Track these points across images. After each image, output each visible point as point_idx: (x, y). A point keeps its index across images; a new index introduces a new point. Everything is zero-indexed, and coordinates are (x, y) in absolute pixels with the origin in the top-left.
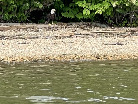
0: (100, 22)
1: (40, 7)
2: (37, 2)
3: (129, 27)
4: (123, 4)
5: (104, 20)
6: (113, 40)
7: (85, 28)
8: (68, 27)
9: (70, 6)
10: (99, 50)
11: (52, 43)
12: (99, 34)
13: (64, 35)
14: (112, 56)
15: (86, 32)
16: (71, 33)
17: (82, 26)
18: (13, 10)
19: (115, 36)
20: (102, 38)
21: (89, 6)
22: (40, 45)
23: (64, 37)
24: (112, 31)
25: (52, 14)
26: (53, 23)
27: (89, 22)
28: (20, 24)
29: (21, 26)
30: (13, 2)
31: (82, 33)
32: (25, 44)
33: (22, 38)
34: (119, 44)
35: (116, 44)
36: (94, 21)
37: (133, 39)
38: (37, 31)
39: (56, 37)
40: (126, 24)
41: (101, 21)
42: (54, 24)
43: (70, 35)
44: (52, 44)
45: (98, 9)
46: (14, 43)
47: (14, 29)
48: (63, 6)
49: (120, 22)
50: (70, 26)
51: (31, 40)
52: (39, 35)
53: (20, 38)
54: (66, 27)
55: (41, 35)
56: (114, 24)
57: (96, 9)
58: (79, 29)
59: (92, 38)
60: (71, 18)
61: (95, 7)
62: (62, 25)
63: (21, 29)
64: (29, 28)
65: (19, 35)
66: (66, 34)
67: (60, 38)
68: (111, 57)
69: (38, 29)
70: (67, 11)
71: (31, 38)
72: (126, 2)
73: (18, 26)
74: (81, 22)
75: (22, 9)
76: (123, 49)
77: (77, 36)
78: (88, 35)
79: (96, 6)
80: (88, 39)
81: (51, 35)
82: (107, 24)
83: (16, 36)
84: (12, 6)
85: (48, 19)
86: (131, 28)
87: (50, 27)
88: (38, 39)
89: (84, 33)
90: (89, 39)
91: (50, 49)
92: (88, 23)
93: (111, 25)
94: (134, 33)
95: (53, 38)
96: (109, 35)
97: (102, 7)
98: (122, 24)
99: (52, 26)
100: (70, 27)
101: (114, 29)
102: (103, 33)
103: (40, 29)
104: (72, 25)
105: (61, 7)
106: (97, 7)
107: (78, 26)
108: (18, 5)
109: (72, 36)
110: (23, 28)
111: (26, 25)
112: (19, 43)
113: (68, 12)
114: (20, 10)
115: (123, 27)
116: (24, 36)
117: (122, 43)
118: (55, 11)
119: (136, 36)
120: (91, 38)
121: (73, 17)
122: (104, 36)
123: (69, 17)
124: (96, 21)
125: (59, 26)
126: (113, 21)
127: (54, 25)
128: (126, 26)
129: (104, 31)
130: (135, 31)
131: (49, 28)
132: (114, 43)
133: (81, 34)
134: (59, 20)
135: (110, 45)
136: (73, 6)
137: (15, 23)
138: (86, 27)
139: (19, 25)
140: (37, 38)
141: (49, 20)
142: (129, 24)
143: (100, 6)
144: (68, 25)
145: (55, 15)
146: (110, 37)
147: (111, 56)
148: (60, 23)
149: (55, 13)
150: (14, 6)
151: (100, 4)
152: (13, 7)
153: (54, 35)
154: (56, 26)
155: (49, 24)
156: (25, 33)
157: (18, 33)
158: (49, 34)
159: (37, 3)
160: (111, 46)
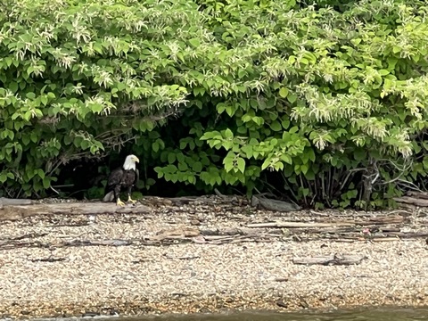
0: (272, 195)
1: (94, 150)
2: (83, 136)
3: (361, 209)
4: (345, 141)
5: (286, 188)
6: (320, 250)
7: (229, 214)
8: (177, 211)
9: (183, 145)
10: (281, 281)
11: (133, 259)
12: (275, 233)
13: (168, 235)
14: (324, 300)
15: (233, 227)
16: (188, 229)
17: (218, 208)
18: (10, 160)
19: (324, 238)
20: (286, 245)
21: (240, 146)
22: (97, 267)
23: (167, 242)
24: (313, 224)
25: (128, 171)
26: (130, 199)
27: (238, 194)
28: (29, 201)
29: (34, 208)
30: (12, 133)
31: (221, 227)
32: (51, 264)
33: (40, 245)
34: (337, 262)
35: (329, 262)
36: (254, 193)
37: (378, 246)
38: (85, 223)
39: (145, 242)
40: (353, 201)
41: (274, 192)
42: (134, 202)
43: (186, 236)
44: (136, 262)
45: (270, 155)
46: (18, 259)
47: (13, 218)
48: (160, 146)
49: (333, 196)
50: (181, 208)
51: (68, 250)
52: (92, 236)
53: (36, 244)
54: (170, 210)
55: (97, 235)
56: (316, 200)
57: (263, 154)
58: (210, 216)
59: (254, 244)
60: (186, 184)
61: (260, 149)
62: (156, 205)
63: (34, 216)
64: (58, 213)
65: (30, 236)
66: (174, 233)
67: (156, 244)
68: (321, 303)
69: (85, 218)
70: (172, 161)
71: (68, 245)
72: (356, 134)
73: (25, 207)
74: (215, 194)
75: (39, 156)
76: (354, 279)
77: (207, 237)
78: (242, 234)
79: (264, 146)
80: (241, 248)
81: (129, 235)
82: (295, 200)
83: (22, 238)
84: (9, 145)
85: (114, 186)
86: (370, 213)
87: (122, 211)
88: (89, 248)
89: (228, 229)
90: (245, 248)
91: (129, 277)
92: (235, 198)
93: (306, 205)
94: (381, 228)
95: (135, 245)
96: (303, 235)
97: (281, 149)
98: (340, 200)
99: (128, 208)
100: (182, 211)
101: (316, 215)
102: (287, 227)
103: (92, 218)
104: (186, 203)
105: (155, 148)
106: (267, 150)
107: (207, 207)
108: (26, 142)
109: (194, 239)
110: (39, 213)
111: (50, 206)
112: (33, 261)
113: (176, 163)
114: (30, 160)
115: (345, 209)
116: (46, 238)
117: (349, 258)
118: (138, 161)
119: (388, 236)
120: (252, 244)
121: (192, 180)
122: (291, 238)
123: (178, 181)
124: (262, 192)
125: (150, 209)
126: (314, 193)
127: (133, 204)
128: (352, 207)
129: (288, 221)
130: (382, 223)
131: (119, 213)
132: (323, 260)
133: (218, 231)
134: (148, 188)
135: (311, 264)
136: (192, 147)
137: (15, 198)
138: (231, 211)
139: (26, 205)
140: (87, 243)
141: (118, 188)
142: (363, 202)
143: (275, 147)
144: (175, 205)
145: (135, 173)
146: (309, 240)
147: (321, 300)
148: (151, 198)
149: (136, 168)
150: (14, 148)
151: (275, 141)
152: (11, 151)
153: (138, 234)
154: (140, 207)
155: (119, 201)
156: (47, 229)
157: (27, 230)
158: (121, 231)
159: (82, 138)
160: (314, 267)
